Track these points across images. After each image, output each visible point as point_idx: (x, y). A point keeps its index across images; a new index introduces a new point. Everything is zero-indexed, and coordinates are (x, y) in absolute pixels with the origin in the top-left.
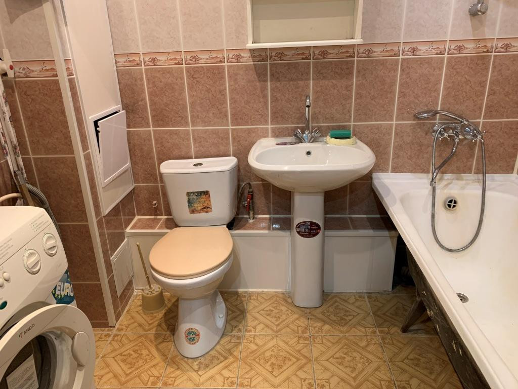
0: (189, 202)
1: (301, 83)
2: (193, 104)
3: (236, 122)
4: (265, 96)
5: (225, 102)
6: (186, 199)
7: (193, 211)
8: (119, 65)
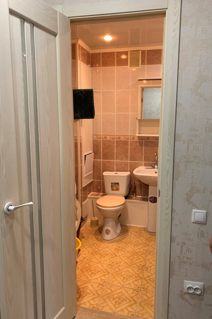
0: (112, 186)
1: (155, 148)
2: (117, 153)
3: (131, 160)
4: (142, 152)
5: (128, 152)
6: (111, 185)
7: (113, 190)
8: (94, 138)
